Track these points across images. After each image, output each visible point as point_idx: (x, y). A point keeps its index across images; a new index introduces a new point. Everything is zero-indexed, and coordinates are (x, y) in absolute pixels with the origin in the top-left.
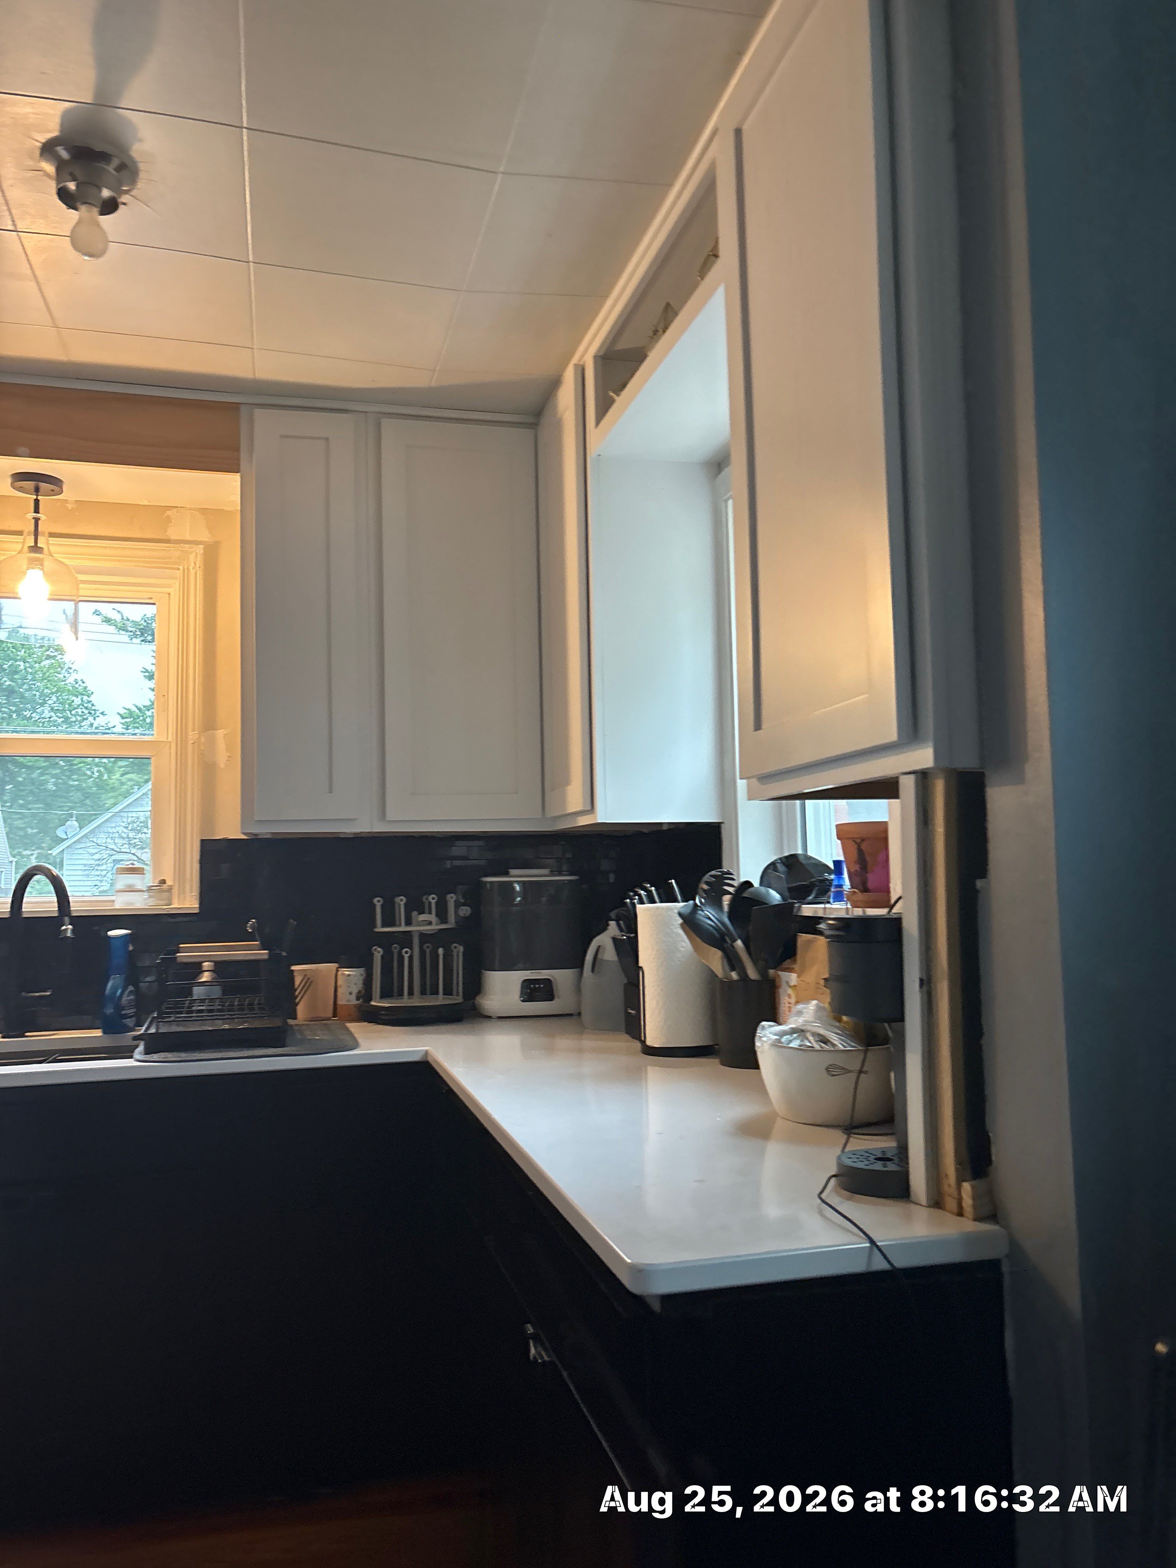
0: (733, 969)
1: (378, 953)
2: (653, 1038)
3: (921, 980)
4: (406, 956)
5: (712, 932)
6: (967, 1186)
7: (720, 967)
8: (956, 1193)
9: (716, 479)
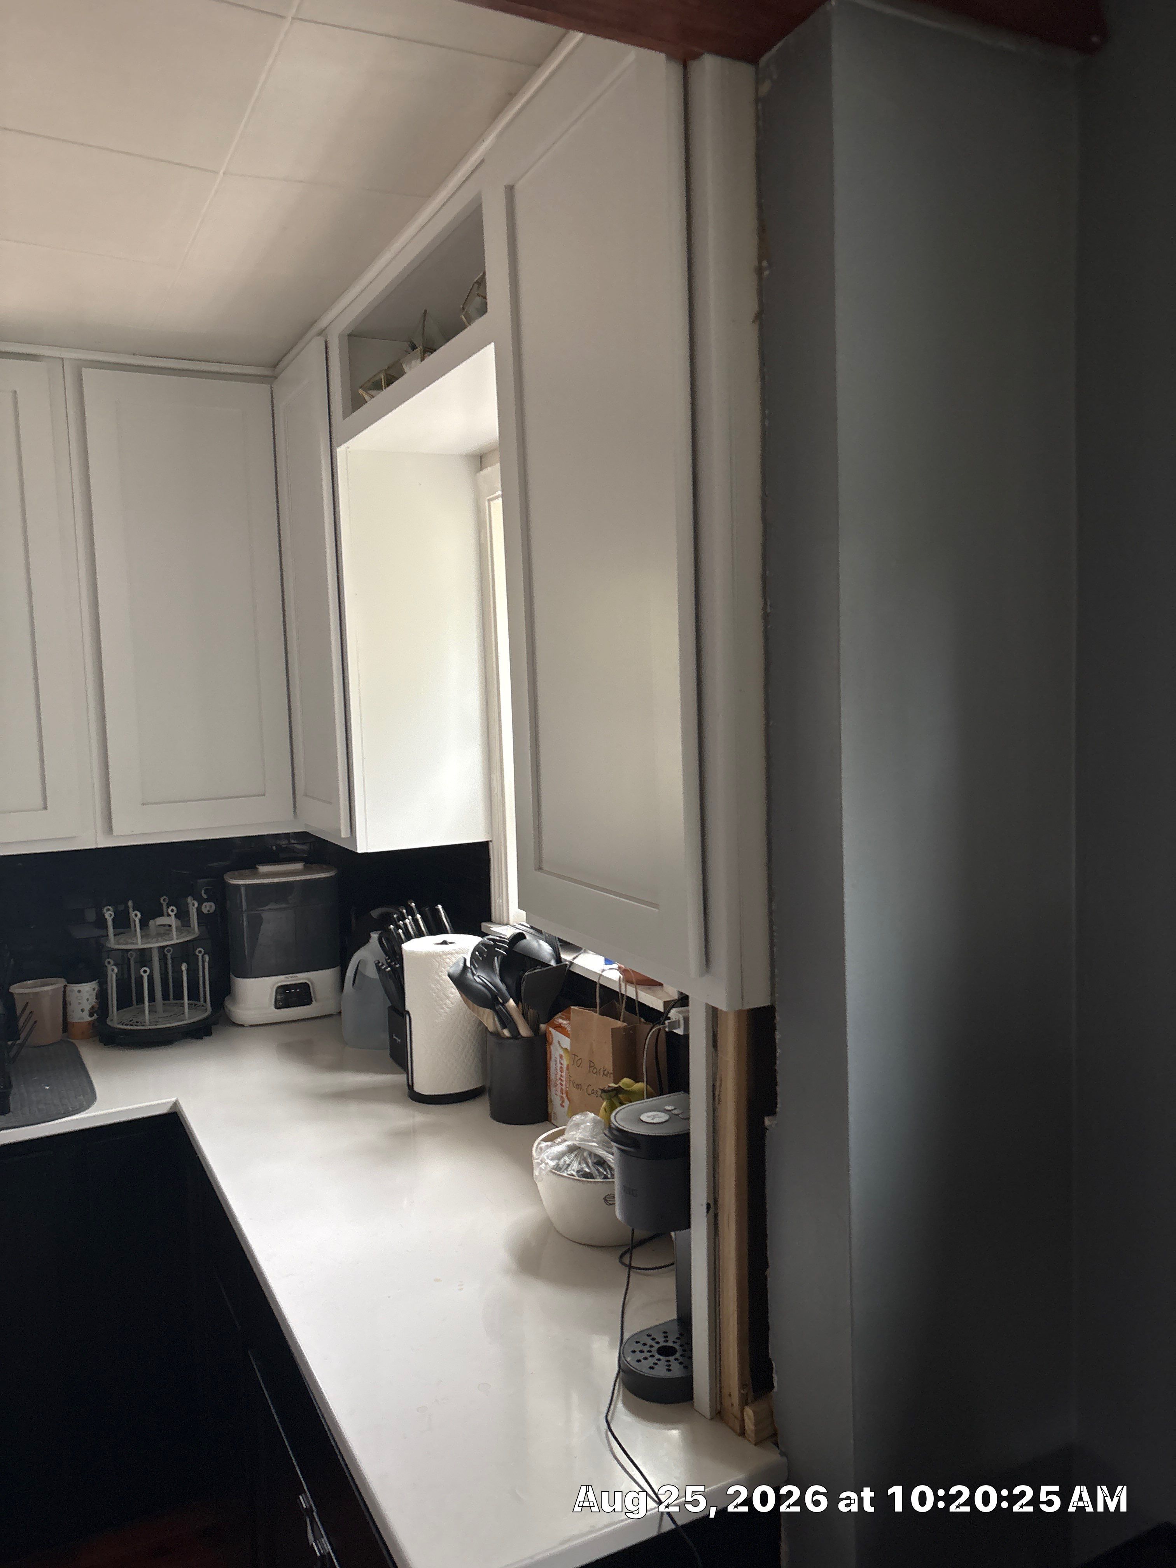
0: (504, 1026)
1: (113, 972)
2: (423, 1086)
3: (708, 1206)
4: (145, 976)
5: (483, 991)
6: (749, 1412)
7: (491, 1021)
8: (739, 1415)
9: (478, 474)
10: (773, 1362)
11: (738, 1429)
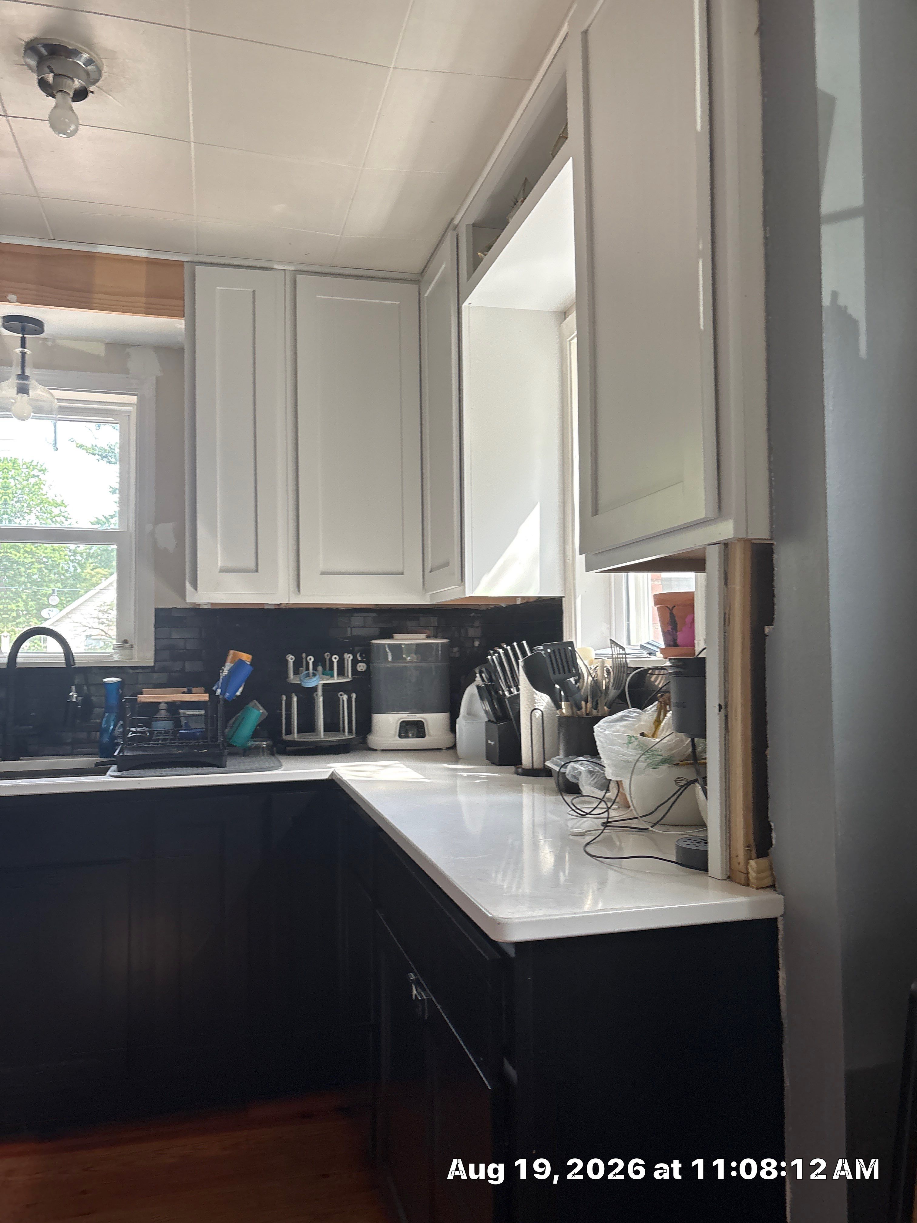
3: (720, 706)
6: (752, 863)
8: (744, 870)
9: (562, 324)
10: (772, 824)
11: (743, 881)
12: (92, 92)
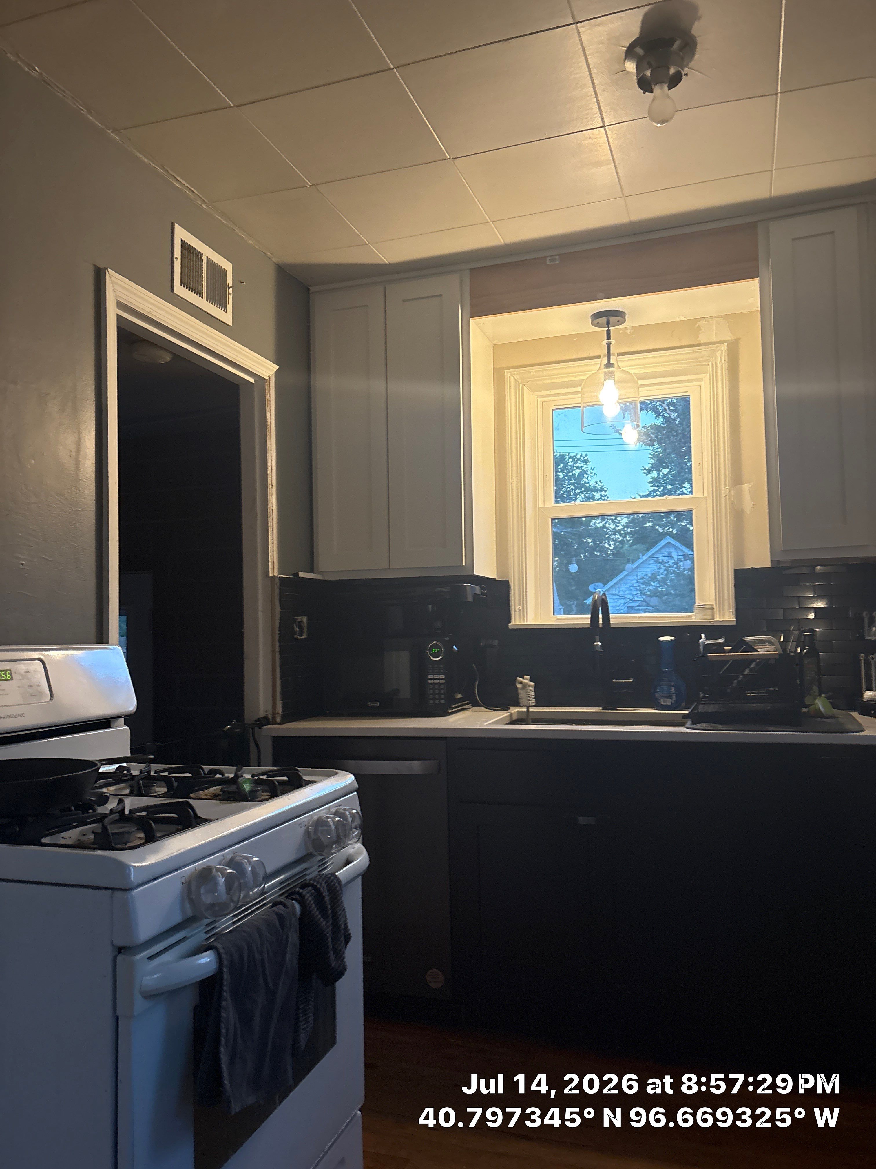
12: (686, 75)
